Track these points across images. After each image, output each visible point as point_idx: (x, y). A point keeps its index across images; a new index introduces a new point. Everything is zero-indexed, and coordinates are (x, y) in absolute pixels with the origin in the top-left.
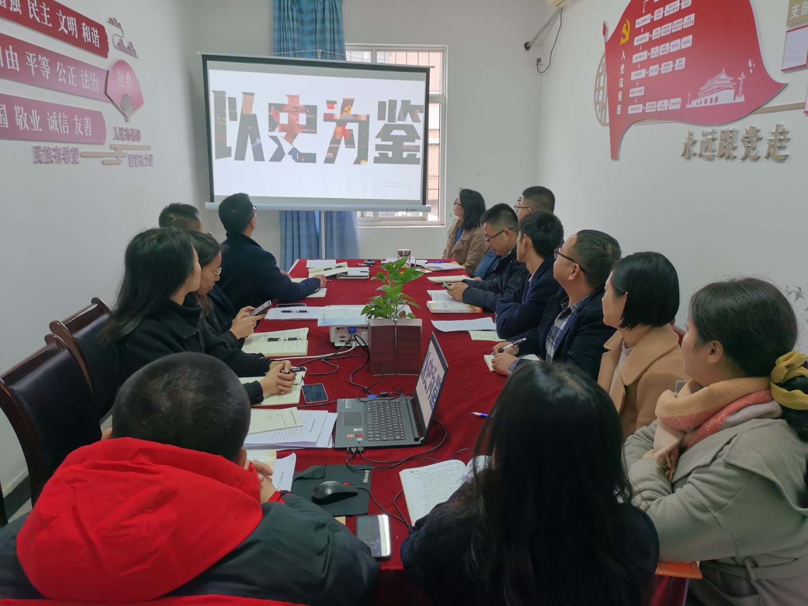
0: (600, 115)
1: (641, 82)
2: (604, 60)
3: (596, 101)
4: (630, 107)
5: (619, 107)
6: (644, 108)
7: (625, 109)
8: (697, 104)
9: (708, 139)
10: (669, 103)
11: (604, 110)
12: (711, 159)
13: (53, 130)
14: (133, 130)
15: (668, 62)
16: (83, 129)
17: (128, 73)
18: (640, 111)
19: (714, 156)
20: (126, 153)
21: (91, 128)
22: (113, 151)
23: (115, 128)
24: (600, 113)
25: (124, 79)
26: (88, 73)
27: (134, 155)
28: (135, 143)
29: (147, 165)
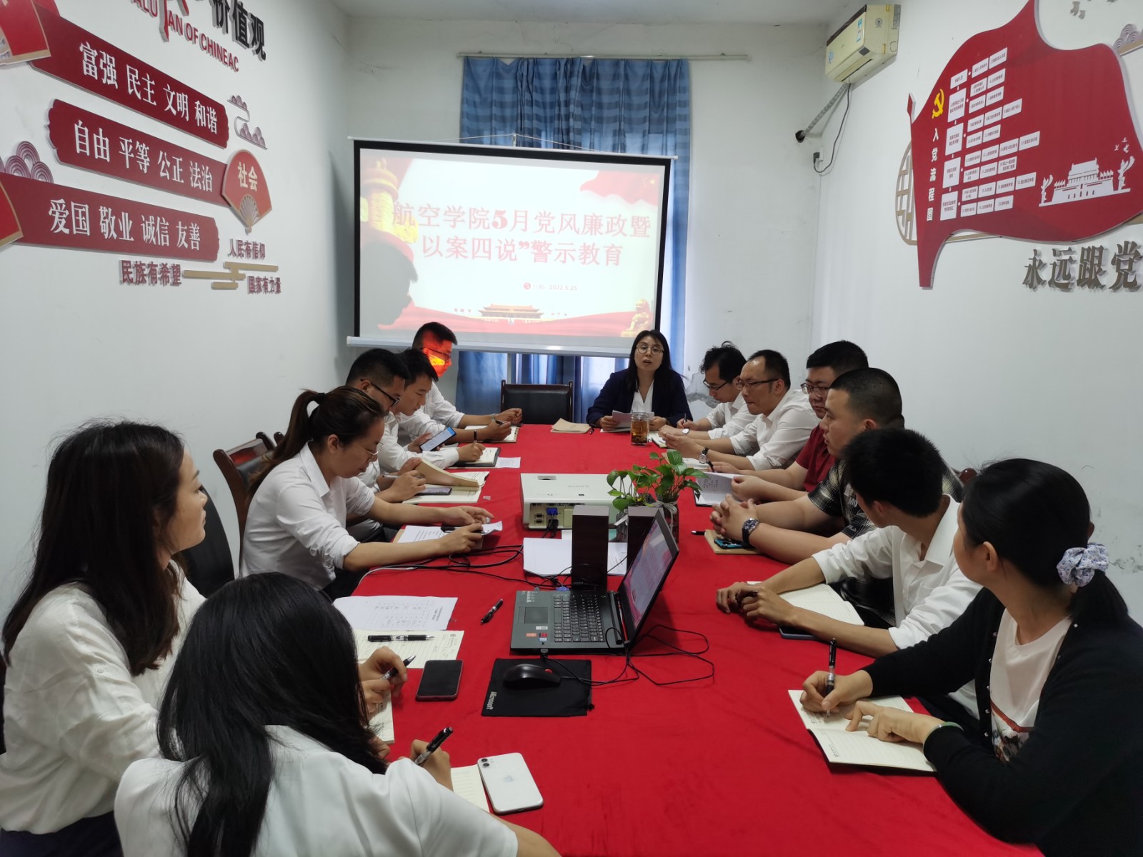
0: (903, 230)
2: (910, 153)
5: (930, 210)
9: (1063, 260)
11: (909, 223)
12: (1065, 288)
13: (149, 240)
14: (255, 244)
16: (188, 240)
17: (252, 168)
19: (1073, 284)
20: (244, 275)
21: (199, 239)
22: (227, 271)
23: (232, 240)
24: (903, 226)
25: (247, 177)
26: (199, 167)
27: (255, 277)
28: (258, 262)
29: (272, 291)
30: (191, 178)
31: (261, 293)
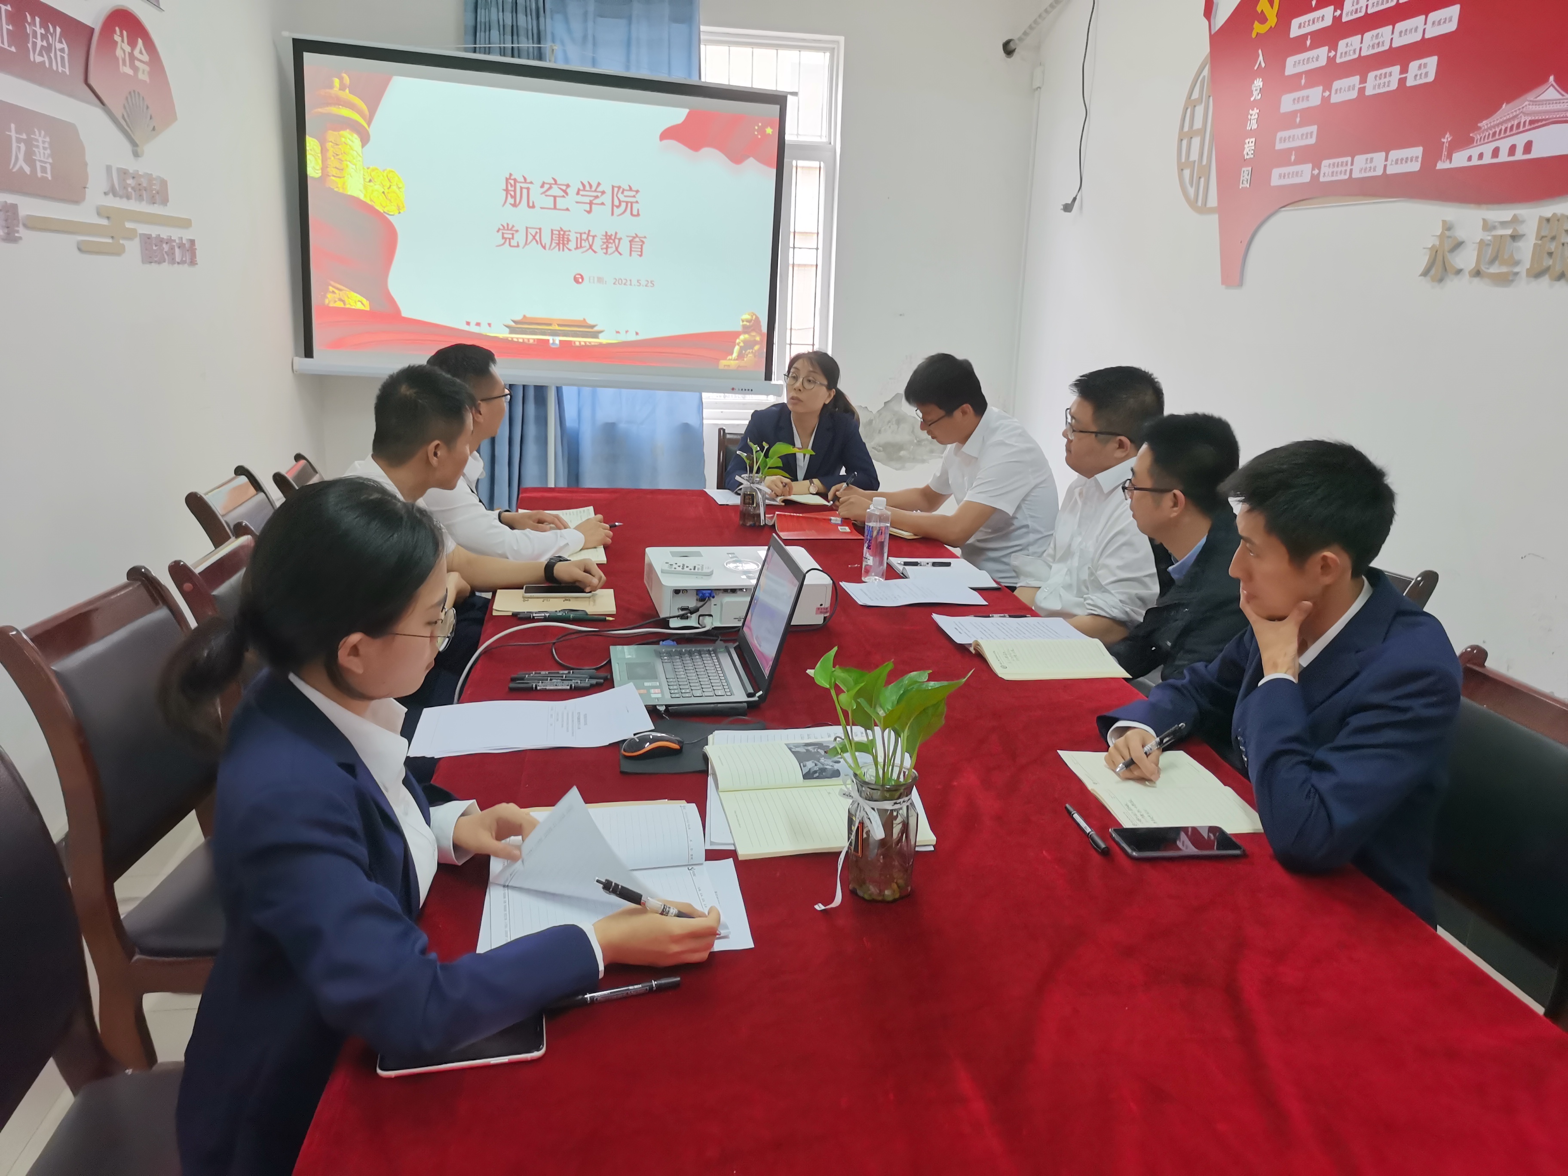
0: (1191, 191)
1: (1307, 116)
2: (1206, 72)
3: (1183, 160)
4: (1276, 172)
5: (1245, 173)
6: (1316, 172)
7: (1260, 176)
8: (1470, 158)
9: (1501, 236)
10: (1386, 160)
11: (1202, 180)
12: (1505, 280)
14: (150, 177)
15: (1388, 70)
16: (30, 159)
17: (140, 41)
18: (1306, 178)
19: (1517, 274)
20: (134, 231)
21: (50, 160)
22: (105, 222)
23: (109, 169)
24: (1192, 186)
25: (131, 55)
26: (44, 25)
27: (154, 236)
28: (156, 210)
29: (182, 262)
30: (30, 45)
31: (165, 265)
